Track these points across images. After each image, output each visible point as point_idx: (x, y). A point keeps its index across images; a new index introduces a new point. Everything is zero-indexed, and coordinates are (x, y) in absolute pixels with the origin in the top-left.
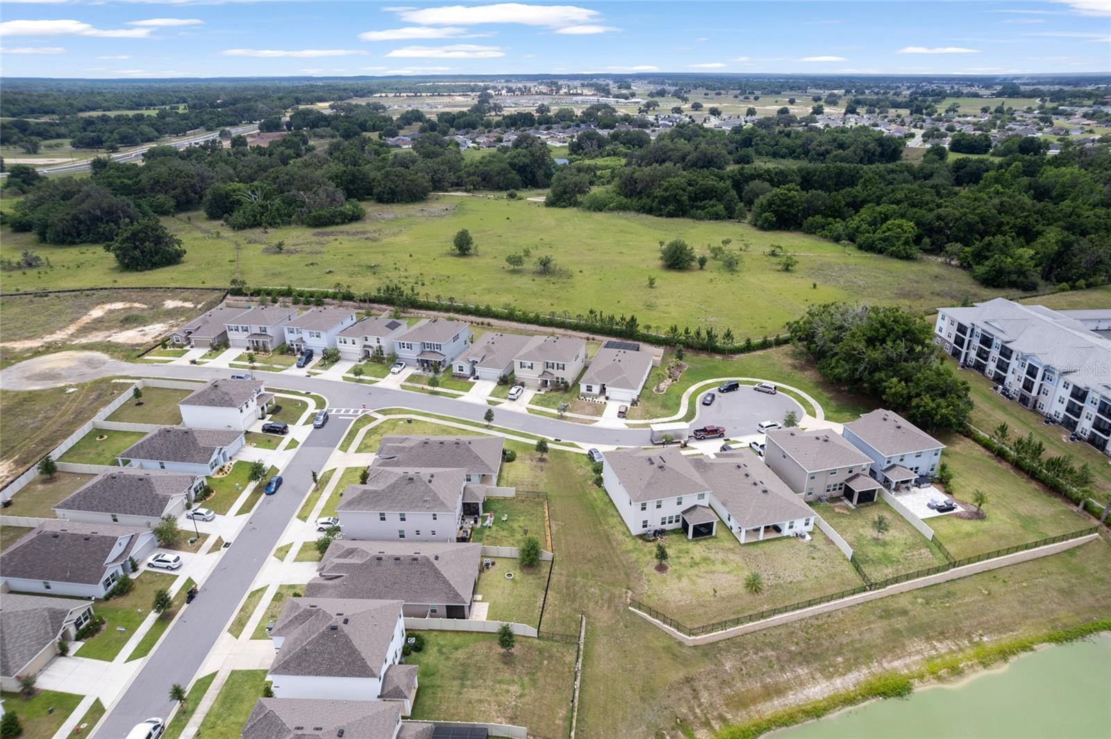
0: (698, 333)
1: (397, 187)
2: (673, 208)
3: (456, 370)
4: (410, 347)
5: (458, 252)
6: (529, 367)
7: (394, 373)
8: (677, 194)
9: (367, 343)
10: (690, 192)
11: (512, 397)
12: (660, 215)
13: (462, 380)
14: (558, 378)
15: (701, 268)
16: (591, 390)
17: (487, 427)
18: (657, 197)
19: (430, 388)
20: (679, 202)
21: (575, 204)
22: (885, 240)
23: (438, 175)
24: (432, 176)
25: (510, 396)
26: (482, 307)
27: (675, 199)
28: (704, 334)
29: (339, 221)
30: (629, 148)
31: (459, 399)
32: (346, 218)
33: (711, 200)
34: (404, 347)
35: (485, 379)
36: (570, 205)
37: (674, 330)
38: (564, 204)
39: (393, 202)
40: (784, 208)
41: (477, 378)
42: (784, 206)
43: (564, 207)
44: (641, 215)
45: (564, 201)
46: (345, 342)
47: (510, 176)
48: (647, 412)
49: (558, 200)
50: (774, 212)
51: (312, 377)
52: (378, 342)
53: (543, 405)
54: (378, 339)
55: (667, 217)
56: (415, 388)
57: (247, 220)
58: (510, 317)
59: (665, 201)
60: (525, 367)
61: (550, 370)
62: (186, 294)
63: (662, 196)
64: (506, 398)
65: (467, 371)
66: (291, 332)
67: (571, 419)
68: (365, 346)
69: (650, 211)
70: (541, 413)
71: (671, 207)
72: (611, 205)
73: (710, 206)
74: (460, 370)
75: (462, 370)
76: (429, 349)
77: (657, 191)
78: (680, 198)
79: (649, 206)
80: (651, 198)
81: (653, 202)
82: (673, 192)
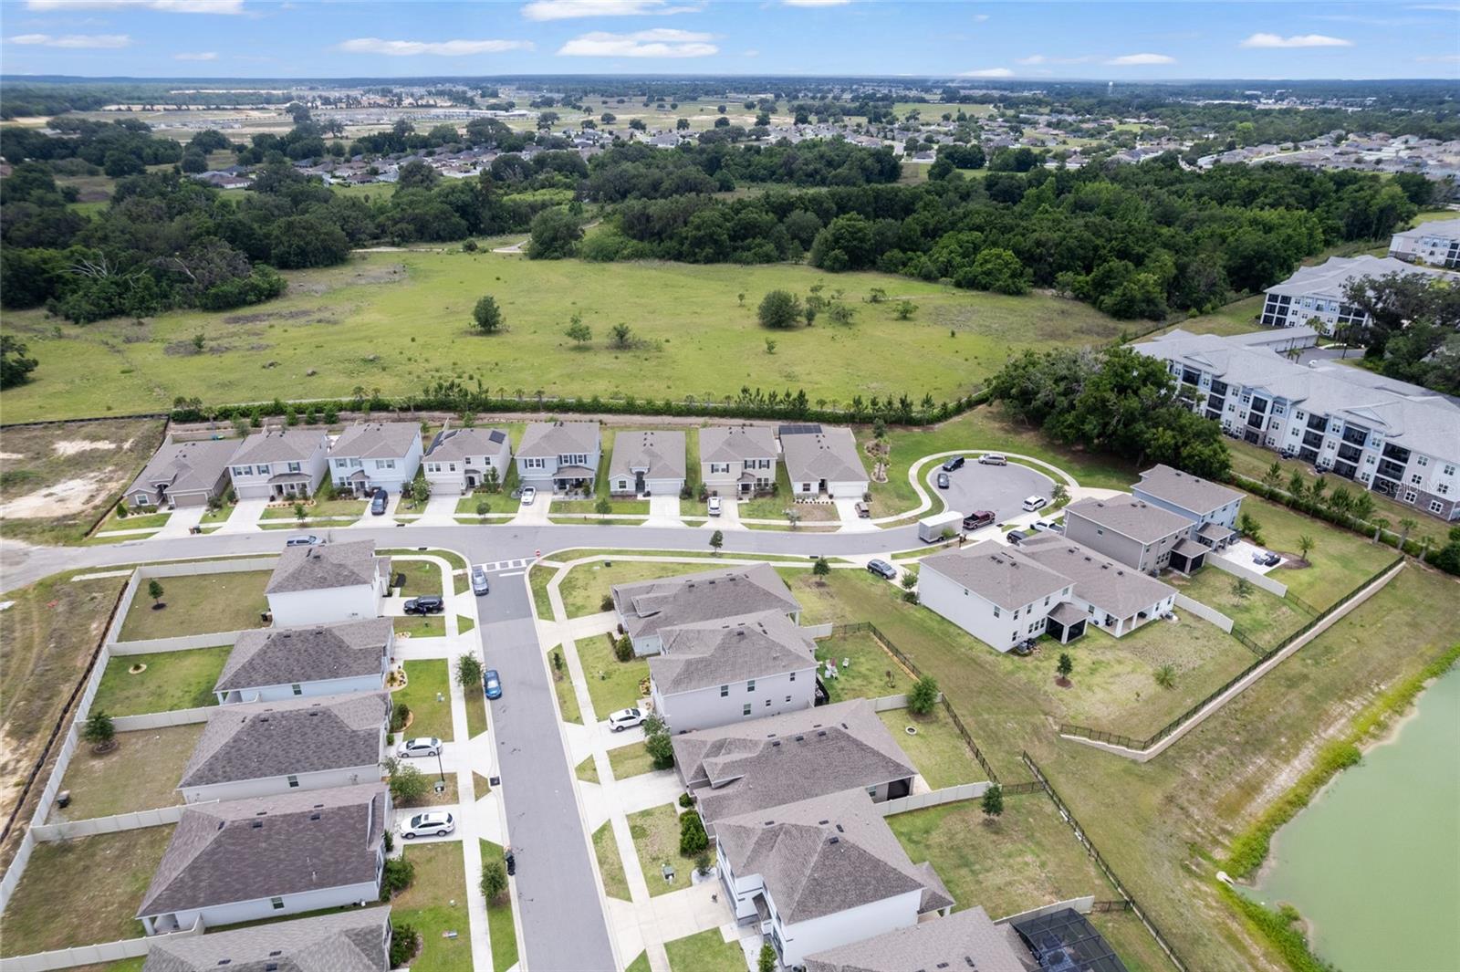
0: (890, 403)
1: (307, 244)
2: (711, 250)
3: (615, 488)
4: (541, 464)
5: (479, 328)
6: (723, 470)
7: (526, 504)
8: (714, 233)
9: (470, 467)
10: (728, 229)
11: (716, 512)
12: (696, 262)
13: (627, 499)
14: (759, 480)
15: (809, 325)
16: (808, 490)
17: (713, 555)
18: (686, 238)
19: (601, 516)
20: (716, 242)
21: (571, 254)
22: (988, 273)
25: (713, 512)
26: (587, 400)
27: (713, 239)
28: (897, 404)
29: (253, 298)
30: (567, 177)
31: (644, 525)
32: (261, 294)
33: (755, 238)
34: (531, 465)
35: (659, 495)
36: (565, 256)
37: (858, 402)
38: (556, 254)
39: (304, 267)
40: (855, 243)
41: (648, 494)
42: (855, 239)
43: (558, 258)
44: (668, 263)
45: (556, 251)
46: (438, 470)
47: (453, 220)
48: (889, 507)
49: (546, 250)
50: (844, 248)
51: (407, 525)
52: (488, 463)
53: (757, 517)
54: (487, 459)
55: (705, 263)
56: (573, 519)
57: (97, 305)
58: (630, 409)
59: (699, 242)
60: (717, 470)
61: (749, 470)
62: (91, 428)
63: (695, 237)
64: (705, 514)
65: (631, 487)
66: (341, 465)
67: (807, 528)
68: (467, 472)
69: (679, 257)
70: (764, 527)
71: (709, 250)
72: (625, 252)
73: (757, 245)
74: (621, 487)
75: (625, 487)
76: (568, 464)
77: (684, 231)
78: (718, 238)
79: (677, 250)
80: (677, 240)
81: (682, 245)
82: (708, 231)
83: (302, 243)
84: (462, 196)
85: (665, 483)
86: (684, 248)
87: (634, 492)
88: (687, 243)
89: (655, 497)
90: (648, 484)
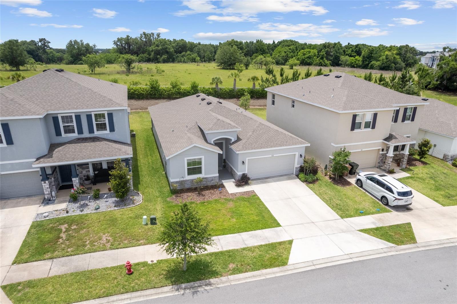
8: (166, 48)
10: (173, 47)
12: (158, 62)
20: (167, 52)
27: (165, 51)
33: (186, 52)
41: (244, 180)
55: (164, 63)
59: (158, 53)
63: (157, 50)
71: (165, 56)
73: (188, 55)
74: (191, 172)
75: (199, 171)
76: (75, 135)
77: (150, 49)
78: (169, 50)
79: (147, 57)
80: (147, 53)
81: (150, 55)
82: (163, 47)
84: (30, 46)
85: (274, 155)
86: (151, 56)
87: (216, 178)
88: (153, 53)
89: (258, 183)
90: (243, 162)
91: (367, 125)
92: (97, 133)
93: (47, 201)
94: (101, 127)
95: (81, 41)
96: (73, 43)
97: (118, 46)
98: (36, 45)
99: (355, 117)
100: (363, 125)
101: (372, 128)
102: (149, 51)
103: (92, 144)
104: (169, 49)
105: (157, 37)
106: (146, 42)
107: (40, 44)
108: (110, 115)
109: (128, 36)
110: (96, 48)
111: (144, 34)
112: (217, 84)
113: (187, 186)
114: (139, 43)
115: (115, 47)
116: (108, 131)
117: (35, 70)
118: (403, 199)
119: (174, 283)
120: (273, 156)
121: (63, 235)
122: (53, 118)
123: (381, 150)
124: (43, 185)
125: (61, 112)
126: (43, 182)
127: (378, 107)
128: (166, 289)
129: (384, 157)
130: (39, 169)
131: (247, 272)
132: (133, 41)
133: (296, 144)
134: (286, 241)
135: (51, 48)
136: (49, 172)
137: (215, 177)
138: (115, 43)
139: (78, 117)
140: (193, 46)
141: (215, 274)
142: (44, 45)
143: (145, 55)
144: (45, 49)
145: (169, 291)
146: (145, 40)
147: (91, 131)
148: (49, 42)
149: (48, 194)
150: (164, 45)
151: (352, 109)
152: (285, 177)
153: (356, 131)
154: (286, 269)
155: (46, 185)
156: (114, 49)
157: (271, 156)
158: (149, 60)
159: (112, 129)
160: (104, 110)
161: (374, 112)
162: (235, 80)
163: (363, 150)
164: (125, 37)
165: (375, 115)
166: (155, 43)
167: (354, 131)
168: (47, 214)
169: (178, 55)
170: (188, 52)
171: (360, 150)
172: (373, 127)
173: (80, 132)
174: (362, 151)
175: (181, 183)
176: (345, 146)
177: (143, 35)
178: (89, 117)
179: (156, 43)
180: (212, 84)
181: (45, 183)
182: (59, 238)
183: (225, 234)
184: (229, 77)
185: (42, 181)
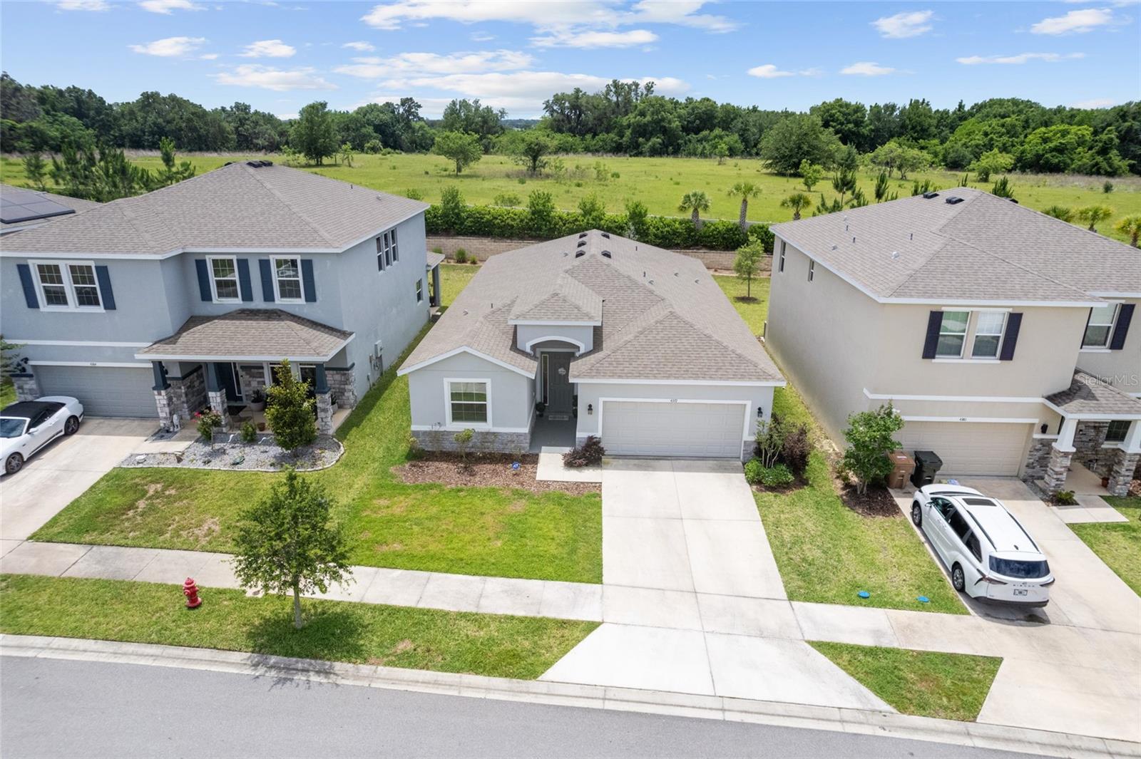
2: (659, 140)
8: (663, 119)
10: (679, 117)
12: (639, 154)
18: (628, 127)
20: (664, 131)
23: (246, 126)
24: (237, 128)
27: (659, 127)
33: (711, 131)
40: (851, 126)
42: (849, 122)
47: (364, 130)
55: (651, 156)
59: (643, 131)
63: (639, 125)
71: (656, 140)
73: (715, 137)
74: (460, 413)
75: (479, 413)
76: (237, 302)
77: (625, 121)
78: (667, 125)
79: (616, 142)
80: (616, 131)
81: (622, 137)
82: (656, 117)
83: (160, 120)
84: (381, 115)
85: (679, 401)
86: (624, 139)
87: (522, 438)
88: (628, 133)
89: (627, 468)
90: (590, 406)
91: (983, 347)
92: (280, 302)
93: (163, 433)
94: (289, 290)
95: (476, 102)
96: (458, 107)
97: (555, 114)
98: (393, 112)
99: (936, 319)
100: (968, 346)
101: (1002, 358)
102: (621, 126)
103: (263, 324)
104: (670, 122)
105: (645, 92)
106: (617, 104)
107: (401, 110)
108: (308, 265)
109: (578, 91)
110: (506, 118)
111: (616, 84)
112: (696, 210)
113: (448, 446)
114: (600, 106)
115: (548, 114)
116: (301, 301)
117: (350, 166)
118: (1005, 584)
119: (259, 649)
120: (674, 402)
121: (142, 504)
122: (197, 262)
123: (1038, 428)
124: (157, 397)
125: (213, 249)
126: (156, 392)
127: (1026, 295)
128: (237, 657)
129: (1044, 452)
130: (151, 365)
131: (428, 669)
132: (587, 103)
133: (742, 377)
134: (583, 622)
135: (421, 119)
136: (175, 372)
137: (519, 435)
138: (548, 107)
139: (243, 264)
140: (732, 116)
141: (355, 653)
142: (409, 111)
143: (612, 135)
144: (409, 121)
145: (238, 663)
146: (614, 99)
147: (269, 296)
148: (420, 106)
149: (166, 418)
150: (658, 112)
151: (925, 294)
152: (711, 463)
153: (940, 360)
154: (525, 690)
155: (161, 399)
156: (544, 120)
157: (669, 401)
158: (618, 149)
159: (311, 297)
160: (296, 251)
161: (1011, 310)
162: (745, 202)
163: (969, 420)
164: (570, 92)
165: (1015, 320)
166: (636, 106)
167: (933, 361)
168: (142, 457)
169: (693, 136)
170: (717, 131)
171: (957, 419)
172: (1008, 354)
173: (248, 296)
174: (963, 424)
175: (436, 436)
176: (891, 400)
177: (612, 88)
178: (264, 265)
179: (639, 108)
180: (682, 209)
181: (160, 394)
182: (132, 506)
183: (453, 573)
184: (729, 195)
185: (154, 389)
